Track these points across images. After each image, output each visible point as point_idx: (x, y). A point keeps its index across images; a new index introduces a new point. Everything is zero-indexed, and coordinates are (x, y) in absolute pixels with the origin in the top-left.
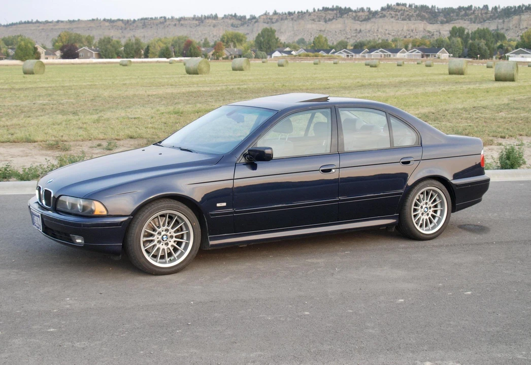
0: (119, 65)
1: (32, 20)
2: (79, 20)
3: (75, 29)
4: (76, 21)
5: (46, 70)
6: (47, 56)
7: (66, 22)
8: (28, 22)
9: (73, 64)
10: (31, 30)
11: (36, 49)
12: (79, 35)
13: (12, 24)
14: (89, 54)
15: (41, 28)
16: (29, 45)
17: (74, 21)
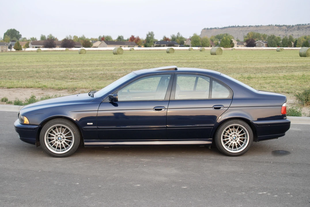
0: (276, 51)
1: (236, 25)
2: (261, 26)
3: (259, 31)
4: (260, 26)
6: (238, 45)
7: (254, 27)
8: (233, 27)
9: (252, 50)
10: (235, 31)
11: (232, 41)
12: (259, 34)
13: (225, 28)
14: (261, 45)
15: (240, 30)
16: (228, 39)
17: (258, 26)
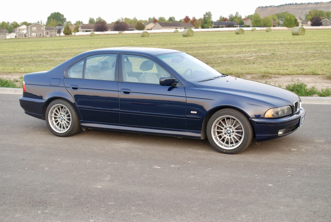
1: (293, 3)
2: (321, 2)
3: (319, 8)
4: (320, 3)
5: (305, 33)
6: (303, 24)
7: (314, 3)
8: (291, 4)
9: (318, 29)
10: (292, 8)
11: (296, 20)
12: (322, 12)
13: (281, 6)
14: (328, 23)
15: (298, 7)
16: (292, 18)
17: (318, 3)
